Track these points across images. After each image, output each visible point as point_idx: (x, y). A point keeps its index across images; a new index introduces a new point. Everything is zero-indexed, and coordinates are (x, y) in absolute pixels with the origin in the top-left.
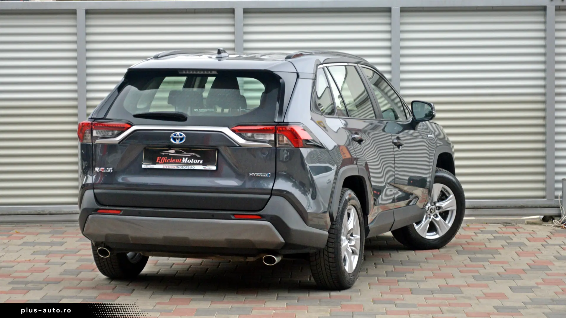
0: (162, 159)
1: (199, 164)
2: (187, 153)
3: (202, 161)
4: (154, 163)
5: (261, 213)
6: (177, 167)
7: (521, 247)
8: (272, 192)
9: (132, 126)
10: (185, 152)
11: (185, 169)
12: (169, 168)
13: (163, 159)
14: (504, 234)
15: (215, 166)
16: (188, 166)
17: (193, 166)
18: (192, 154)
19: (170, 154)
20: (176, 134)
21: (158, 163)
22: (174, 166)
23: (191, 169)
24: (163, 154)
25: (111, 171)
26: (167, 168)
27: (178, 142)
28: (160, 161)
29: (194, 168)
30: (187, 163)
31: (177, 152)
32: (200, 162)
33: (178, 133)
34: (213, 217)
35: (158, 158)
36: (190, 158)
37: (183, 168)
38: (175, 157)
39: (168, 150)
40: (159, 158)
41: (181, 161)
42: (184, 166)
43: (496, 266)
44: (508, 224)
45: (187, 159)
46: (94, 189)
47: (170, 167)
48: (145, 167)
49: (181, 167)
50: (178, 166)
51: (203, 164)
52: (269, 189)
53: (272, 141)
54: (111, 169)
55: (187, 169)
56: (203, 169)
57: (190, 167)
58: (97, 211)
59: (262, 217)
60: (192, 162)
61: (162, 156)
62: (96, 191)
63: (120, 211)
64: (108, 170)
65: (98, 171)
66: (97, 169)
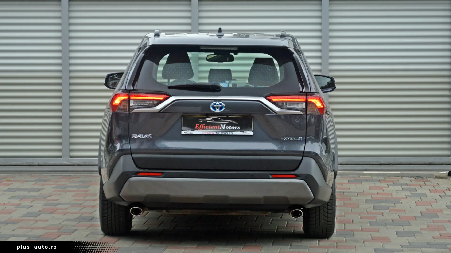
0: (200, 126)
1: (237, 130)
3: (239, 127)
4: (194, 129)
5: (296, 172)
6: (216, 133)
7: (422, 198)
8: (304, 154)
9: (170, 96)
10: (223, 119)
11: (224, 134)
12: (208, 134)
13: (202, 126)
14: (412, 186)
15: (252, 131)
16: (226, 132)
17: (231, 132)
18: (229, 121)
19: (208, 121)
20: (216, 103)
21: (197, 129)
22: (213, 132)
23: (230, 134)
24: (201, 121)
25: (150, 137)
27: (218, 110)
28: (198, 128)
29: (232, 133)
30: (225, 130)
31: (214, 120)
32: (237, 128)
33: (218, 103)
34: (252, 177)
35: (197, 125)
36: (227, 125)
37: (222, 134)
38: (212, 124)
39: (205, 118)
40: (198, 125)
41: (220, 127)
42: (222, 132)
43: (393, 213)
44: (419, 178)
45: (225, 125)
46: (131, 154)
47: (209, 133)
48: (184, 133)
49: (219, 133)
50: (217, 132)
51: (241, 130)
52: (301, 152)
53: (304, 109)
54: (150, 136)
55: (225, 134)
56: (241, 134)
57: (228, 133)
58: (137, 174)
59: (297, 176)
60: (230, 128)
61: (200, 123)
62: (134, 156)
63: (161, 174)
64: (147, 136)
65: (136, 138)
66: (135, 136)
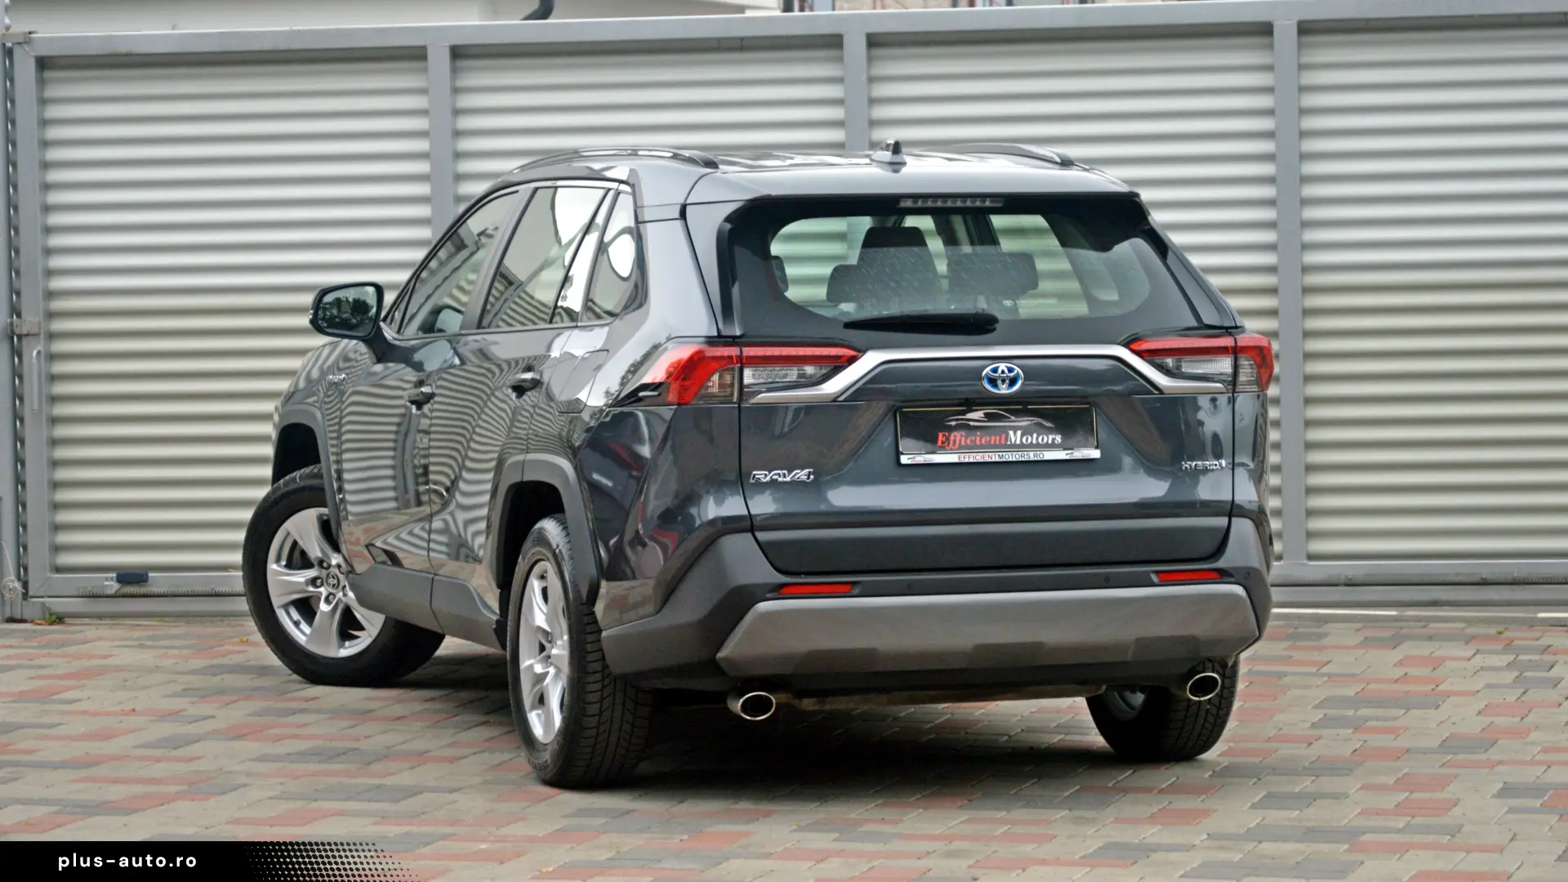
0: (952, 438)
1: (1052, 446)
2: (1016, 417)
3: (1060, 436)
4: (933, 447)
5: (1221, 563)
6: (997, 457)
8: (1233, 509)
9: (864, 351)
10: (1013, 415)
11: (1020, 459)
12: (975, 461)
13: (955, 436)
15: (1097, 447)
16: (1026, 453)
17: (1038, 453)
18: (1032, 421)
19: (972, 423)
20: (998, 367)
21: (943, 448)
22: (990, 454)
23: (1036, 459)
24: (953, 423)
25: (808, 478)
26: (971, 460)
27: (1004, 390)
28: (946, 444)
29: (1041, 456)
30: (1022, 446)
31: (990, 417)
32: (1054, 439)
33: (1002, 366)
34: (1107, 583)
35: (940, 435)
36: (1026, 432)
37: (1014, 459)
38: (985, 431)
39: (964, 413)
40: (944, 435)
41: (1006, 439)
42: (1015, 453)
45: (1019, 433)
46: (752, 530)
47: (977, 457)
48: (909, 462)
49: (1007, 457)
50: (1001, 454)
51: (1065, 445)
52: (1226, 502)
53: (1228, 376)
54: (810, 472)
55: (1023, 459)
56: (1068, 457)
57: (1032, 454)
58: (779, 591)
59: (1223, 575)
60: (1034, 442)
61: (951, 429)
62: (763, 536)
63: (849, 587)
64: (802, 474)
65: (764, 480)
66: (762, 475)
